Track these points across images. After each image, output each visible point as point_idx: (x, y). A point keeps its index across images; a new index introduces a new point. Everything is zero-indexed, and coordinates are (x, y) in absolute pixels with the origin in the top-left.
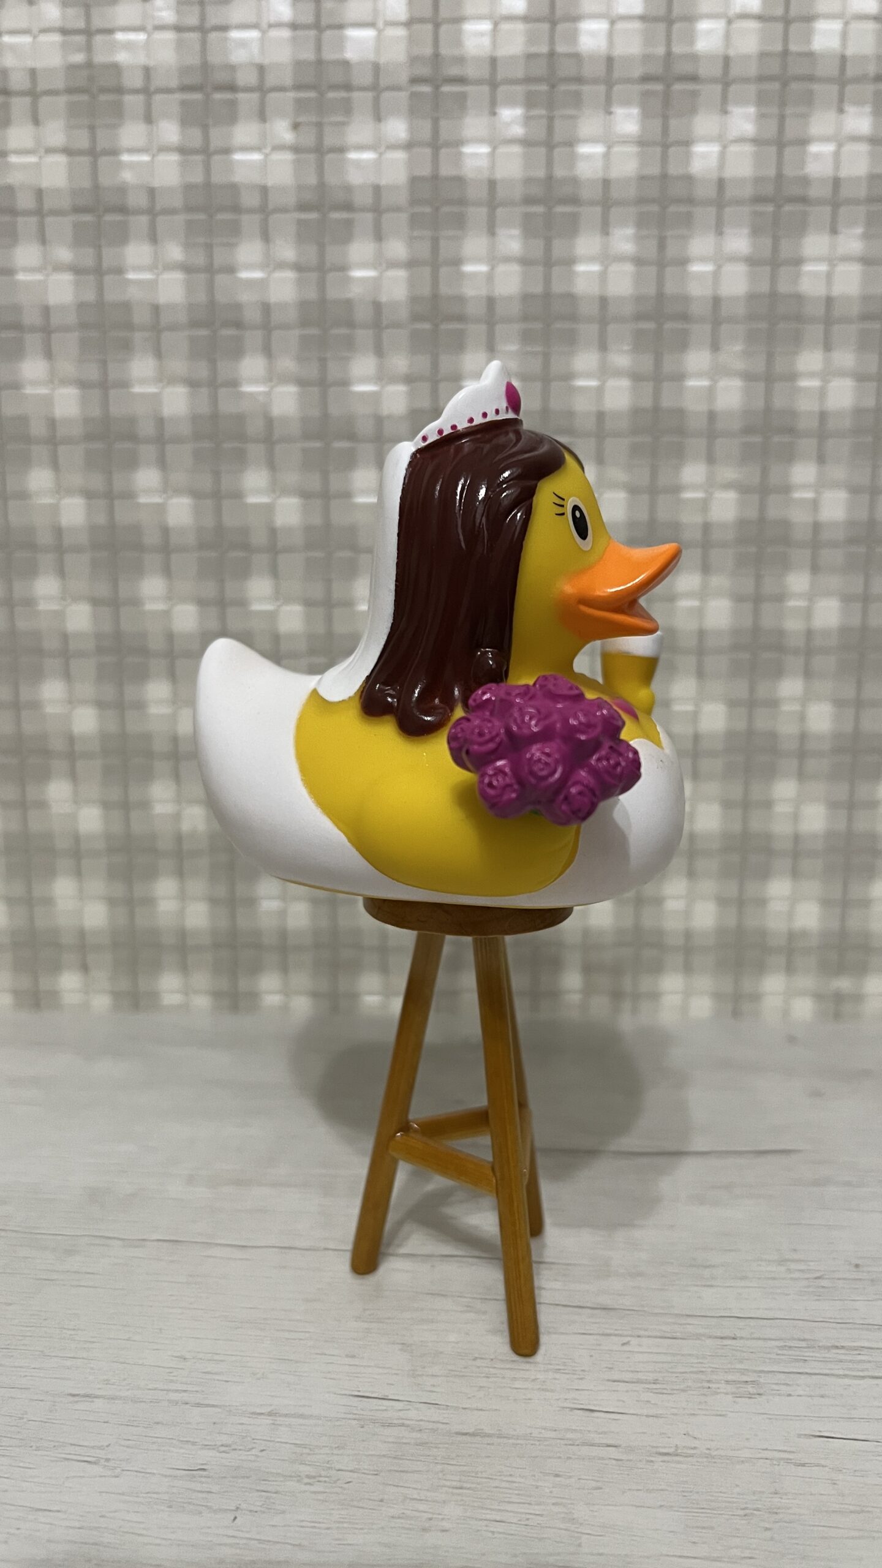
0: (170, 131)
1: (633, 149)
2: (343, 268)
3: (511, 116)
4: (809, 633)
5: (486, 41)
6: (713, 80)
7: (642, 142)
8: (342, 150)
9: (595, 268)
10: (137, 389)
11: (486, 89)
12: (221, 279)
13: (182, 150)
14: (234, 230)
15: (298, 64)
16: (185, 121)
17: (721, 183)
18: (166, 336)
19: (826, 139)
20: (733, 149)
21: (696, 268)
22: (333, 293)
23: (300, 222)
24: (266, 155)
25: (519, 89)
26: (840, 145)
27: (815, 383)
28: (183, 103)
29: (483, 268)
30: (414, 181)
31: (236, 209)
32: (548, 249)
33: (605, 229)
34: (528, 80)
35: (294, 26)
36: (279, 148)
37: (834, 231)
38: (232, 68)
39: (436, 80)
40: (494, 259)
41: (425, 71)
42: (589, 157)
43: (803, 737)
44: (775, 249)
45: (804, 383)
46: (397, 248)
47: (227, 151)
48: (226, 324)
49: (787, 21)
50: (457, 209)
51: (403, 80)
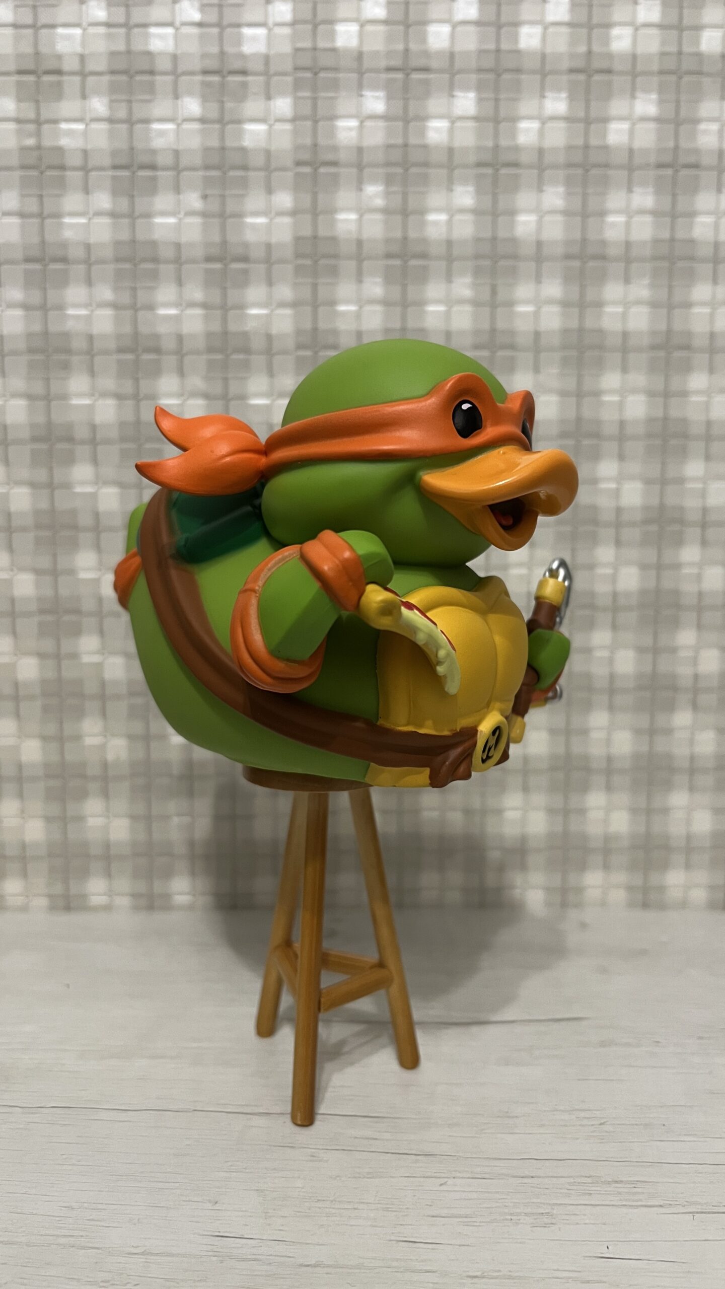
0: (103, 200)
1: (469, 217)
2: (242, 307)
3: (374, 192)
4: (615, 595)
5: (354, 134)
6: (530, 167)
7: (477, 212)
8: (240, 215)
9: (441, 308)
10: (75, 401)
11: (354, 171)
12: (141, 314)
13: (113, 215)
14: (154, 275)
15: (206, 150)
16: (115, 193)
17: (539, 244)
18: (97, 359)
19: (618, 212)
20: (547, 218)
21: (521, 309)
22: (232, 327)
23: (207, 271)
24: (180, 219)
25: (381, 171)
26: (630, 217)
27: (615, 398)
28: (114, 178)
29: (353, 308)
30: (298, 239)
31: (155, 260)
32: (404, 292)
33: (449, 278)
34: (388, 164)
35: (202, 120)
36: (192, 213)
37: (627, 280)
38: (154, 152)
39: (315, 163)
40: (361, 302)
41: (306, 156)
42: (436, 223)
43: (612, 677)
44: (582, 294)
45: (607, 398)
46: (285, 292)
47: (148, 215)
48: (148, 350)
49: (587, 121)
50: (332, 262)
51: (289, 163)
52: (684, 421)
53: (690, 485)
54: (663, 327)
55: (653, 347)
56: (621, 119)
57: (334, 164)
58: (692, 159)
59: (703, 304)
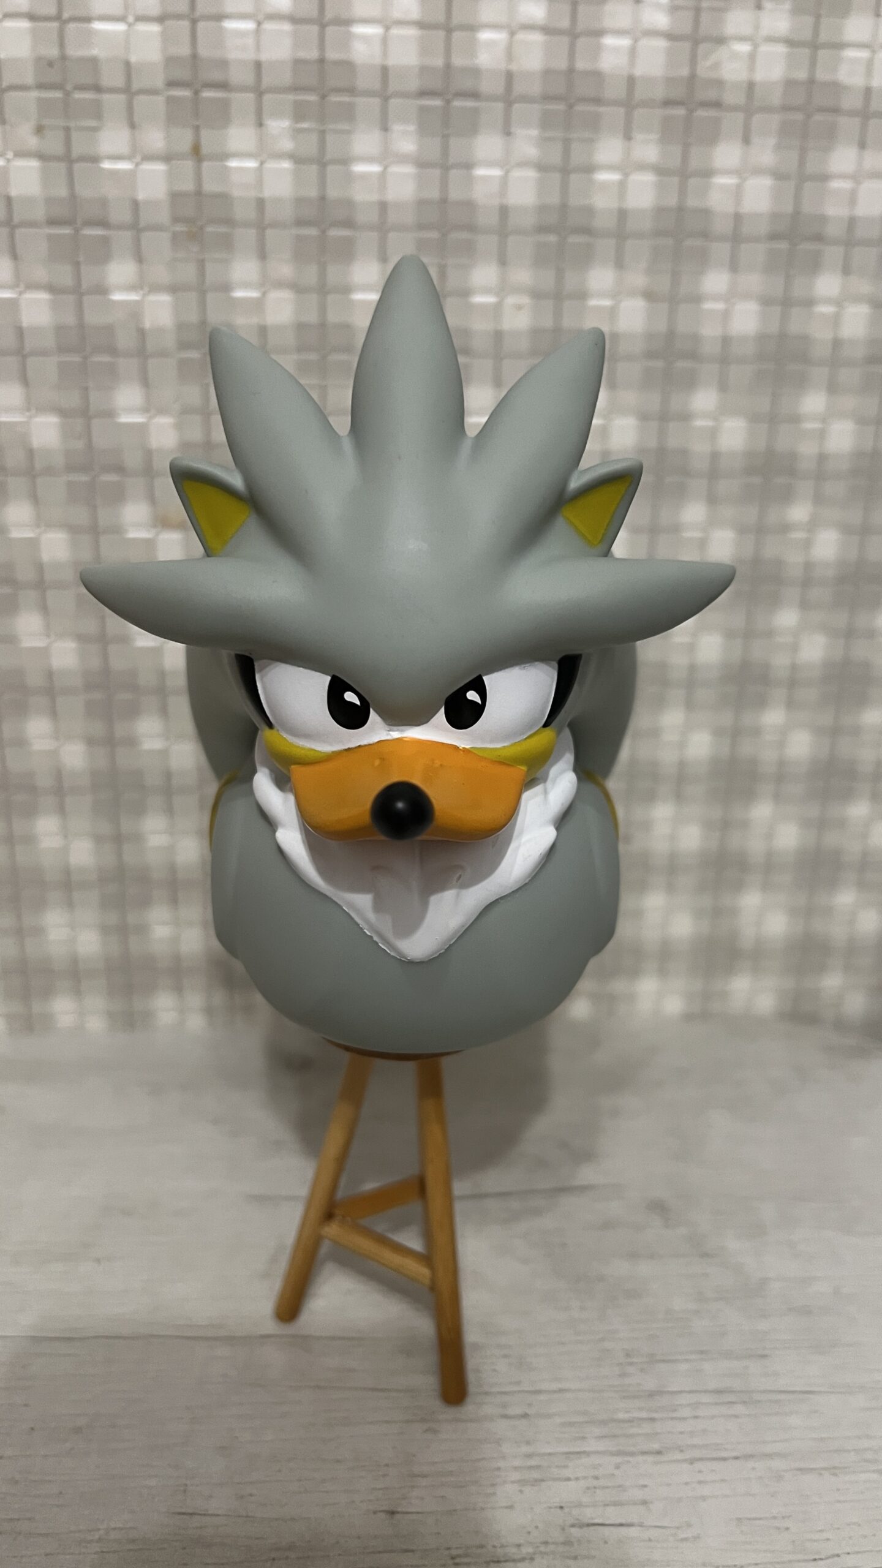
1: (409, 169)
2: (102, 290)
3: (279, 126)
5: (250, 41)
6: (495, 98)
7: (420, 162)
8: (95, 159)
9: (373, 297)
11: (251, 96)
15: (40, 61)
17: (504, 211)
19: (611, 168)
20: (517, 173)
21: (478, 299)
22: (93, 318)
23: (50, 237)
24: (8, 160)
25: (287, 98)
26: (626, 175)
29: (254, 294)
30: (175, 197)
32: (322, 275)
33: (383, 254)
34: (295, 88)
35: (33, 17)
36: (24, 153)
37: (620, 264)
40: (266, 283)
41: (182, 73)
42: (364, 176)
44: (559, 282)
46: (160, 273)
49: (573, 34)
50: (223, 229)
51: (159, 82)
52: (684, 453)
53: (687, 534)
54: (662, 326)
55: (650, 355)
56: (619, 32)
57: (224, 86)
58: (711, 94)
59: (716, 298)
